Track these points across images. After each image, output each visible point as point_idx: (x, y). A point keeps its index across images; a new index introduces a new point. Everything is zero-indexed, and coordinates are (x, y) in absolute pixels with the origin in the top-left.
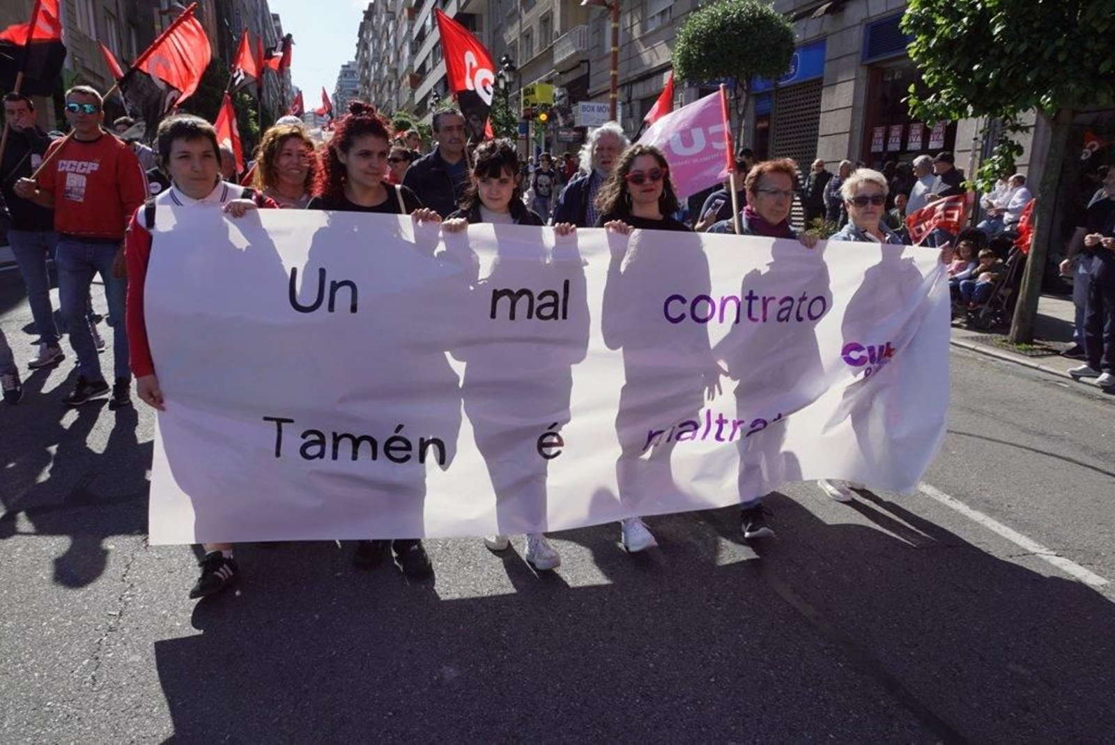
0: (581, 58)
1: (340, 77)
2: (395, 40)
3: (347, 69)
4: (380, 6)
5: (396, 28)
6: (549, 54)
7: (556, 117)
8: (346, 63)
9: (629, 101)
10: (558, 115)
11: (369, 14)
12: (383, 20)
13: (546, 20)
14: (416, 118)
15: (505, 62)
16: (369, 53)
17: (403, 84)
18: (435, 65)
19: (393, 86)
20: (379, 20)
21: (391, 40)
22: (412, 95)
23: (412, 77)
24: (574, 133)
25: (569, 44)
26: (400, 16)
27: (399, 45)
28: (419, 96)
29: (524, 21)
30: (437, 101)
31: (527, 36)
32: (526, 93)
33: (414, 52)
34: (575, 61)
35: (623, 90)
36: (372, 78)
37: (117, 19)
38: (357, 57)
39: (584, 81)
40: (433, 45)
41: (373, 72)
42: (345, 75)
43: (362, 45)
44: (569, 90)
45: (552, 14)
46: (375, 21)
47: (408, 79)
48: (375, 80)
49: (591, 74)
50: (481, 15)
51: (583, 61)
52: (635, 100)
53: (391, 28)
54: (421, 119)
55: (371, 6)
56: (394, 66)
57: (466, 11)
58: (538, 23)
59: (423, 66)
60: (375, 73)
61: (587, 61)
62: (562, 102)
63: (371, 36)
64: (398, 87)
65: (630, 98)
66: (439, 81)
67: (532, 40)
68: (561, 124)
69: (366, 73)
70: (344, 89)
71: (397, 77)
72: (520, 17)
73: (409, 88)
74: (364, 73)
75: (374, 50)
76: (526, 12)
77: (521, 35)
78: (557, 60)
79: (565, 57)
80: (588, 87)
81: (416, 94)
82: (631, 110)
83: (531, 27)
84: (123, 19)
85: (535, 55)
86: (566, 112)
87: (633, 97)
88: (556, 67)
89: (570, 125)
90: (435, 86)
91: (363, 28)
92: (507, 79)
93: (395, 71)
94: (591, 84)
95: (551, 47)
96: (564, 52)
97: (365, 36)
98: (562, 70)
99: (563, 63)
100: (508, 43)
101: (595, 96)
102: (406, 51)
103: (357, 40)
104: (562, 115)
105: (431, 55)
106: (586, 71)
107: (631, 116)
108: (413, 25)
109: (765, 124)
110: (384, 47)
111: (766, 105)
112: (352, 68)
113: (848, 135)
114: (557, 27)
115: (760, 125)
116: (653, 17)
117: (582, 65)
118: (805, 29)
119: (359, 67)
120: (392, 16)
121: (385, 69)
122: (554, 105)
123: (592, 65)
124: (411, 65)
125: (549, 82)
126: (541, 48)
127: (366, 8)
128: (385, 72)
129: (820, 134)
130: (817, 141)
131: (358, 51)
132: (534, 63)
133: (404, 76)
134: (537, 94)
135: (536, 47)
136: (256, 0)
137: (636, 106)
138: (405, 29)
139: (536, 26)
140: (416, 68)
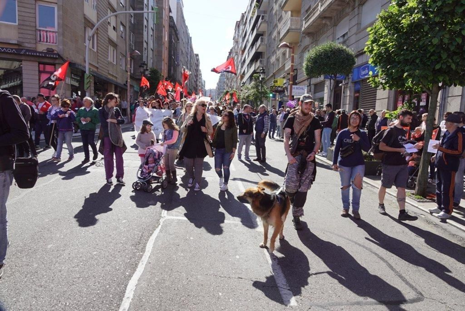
2: (237, 63)
4: (233, 50)
5: (238, 58)
6: (284, 66)
9: (310, 85)
10: (286, 90)
11: (230, 53)
13: (284, 54)
18: (248, 71)
25: (290, 62)
26: (239, 54)
29: (277, 54)
32: (274, 82)
33: (242, 67)
35: (308, 81)
45: (286, 51)
47: (240, 77)
49: (298, 74)
50: (264, 53)
51: (295, 69)
52: (312, 85)
53: (236, 58)
55: (231, 50)
57: (258, 51)
58: (281, 55)
59: (244, 71)
61: (297, 69)
65: (310, 84)
67: (279, 61)
72: (276, 53)
77: (276, 59)
78: (286, 69)
79: (288, 68)
80: (296, 80)
82: (310, 89)
83: (279, 57)
85: (280, 67)
88: (286, 72)
90: (247, 80)
92: (262, 77)
94: (298, 78)
95: (284, 64)
96: (288, 66)
98: (288, 73)
99: (288, 70)
100: (272, 63)
101: (299, 83)
102: (240, 67)
106: (296, 73)
107: (310, 91)
108: (242, 57)
109: (358, 94)
111: (358, 86)
113: (387, 99)
115: (356, 95)
117: (294, 71)
122: (284, 86)
123: (298, 71)
124: (241, 72)
125: (284, 78)
126: (282, 64)
127: (229, 51)
129: (377, 98)
130: (375, 102)
132: (279, 70)
133: (239, 76)
134: (278, 82)
135: (280, 64)
136: (188, 48)
137: (313, 87)
138: (240, 58)
139: (281, 56)
140: (242, 73)
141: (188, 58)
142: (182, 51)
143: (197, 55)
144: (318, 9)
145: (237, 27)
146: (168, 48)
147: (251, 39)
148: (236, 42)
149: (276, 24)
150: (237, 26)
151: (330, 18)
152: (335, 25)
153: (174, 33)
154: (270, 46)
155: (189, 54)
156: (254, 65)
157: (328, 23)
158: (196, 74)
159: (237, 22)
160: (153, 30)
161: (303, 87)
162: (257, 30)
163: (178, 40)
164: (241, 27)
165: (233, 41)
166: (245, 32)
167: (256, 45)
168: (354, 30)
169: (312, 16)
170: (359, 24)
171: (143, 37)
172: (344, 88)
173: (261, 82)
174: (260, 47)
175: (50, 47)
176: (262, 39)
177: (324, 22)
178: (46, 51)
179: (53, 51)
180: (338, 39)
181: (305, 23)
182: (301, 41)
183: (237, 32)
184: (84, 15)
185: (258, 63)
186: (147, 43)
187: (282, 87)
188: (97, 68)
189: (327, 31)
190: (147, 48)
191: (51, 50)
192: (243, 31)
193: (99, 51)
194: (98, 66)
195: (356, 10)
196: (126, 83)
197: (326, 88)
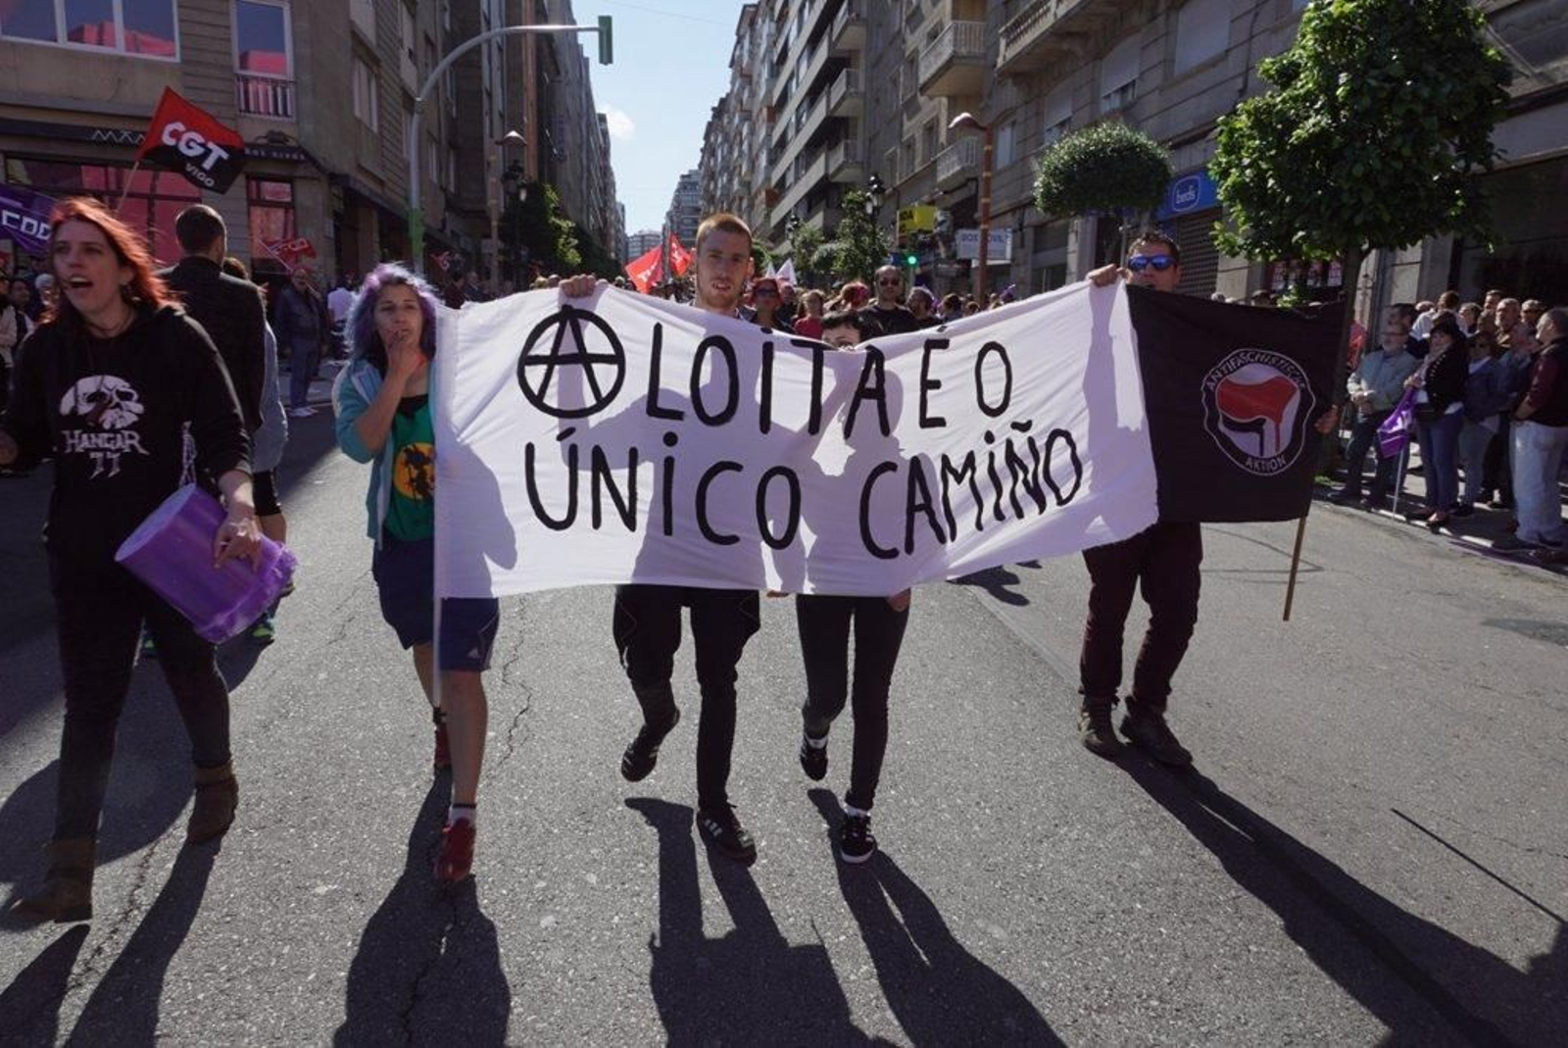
0: (968, 175)
1: (678, 190)
2: (750, 146)
3: (686, 180)
4: (733, 102)
5: (752, 132)
6: (931, 169)
7: (938, 247)
8: (686, 173)
9: (1021, 227)
10: (940, 244)
11: (719, 111)
12: (736, 120)
13: (931, 129)
14: (771, 245)
15: (873, 183)
16: (716, 160)
17: (757, 202)
18: (797, 179)
19: (745, 204)
20: (731, 121)
21: (745, 147)
22: (768, 216)
23: (769, 193)
24: (956, 266)
25: (955, 158)
26: (758, 116)
27: (754, 152)
28: (776, 216)
29: (905, 128)
30: (796, 226)
31: (909, 146)
32: (902, 217)
33: (773, 162)
34: (961, 179)
35: (1013, 215)
36: (719, 193)
37: (438, 142)
38: (700, 165)
39: (971, 203)
40: (796, 154)
41: (720, 185)
42: (685, 188)
43: (709, 151)
44: (953, 213)
45: (938, 121)
46: (726, 120)
47: (763, 194)
48: (722, 195)
49: (980, 195)
50: (855, 119)
51: (969, 180)
52: (1029, 226)
53: (745, 131)
54: (777, 246)
55: (723, 101)
56: (747, 179)
57: (836, 114)
58: (921, 131)
59: (783, 178)
60: (723, 187)
61: (975, 179)
62: (944, 228)
63: (720, 140)
64: (751, 206)
65: (1021, 225)
66: (801, 200)
67: (914, 151)
68: (943, 255)
69: (712, 186)
70: (683, 204)
71: (749, 193)
72: (901, 124)
73: (764, 206)
74: (708, 185)
75: (723, 158)
76: (910, 118)
78: (941, 177)
79: (949, 174)
80: (975, 211)
81: (773, 214)
82: (1022, 238)
83: (913, 137)
84: (444, 142)
85: (917, 170)
86: (948, 240)
87: (1026, 223)
88: (940, 186)
89: (952, 256)
90: (796, 206)
91: (710, 126)
92: (875, 203)
93: (747, 185)
94: (979, 206)
95: (935, 162)
96: (949, 169)
97: (712, 139)
98: (946, 189)
99: (946, 181)
100: (886, 155)
102: (763, 160)
103: (702, 144)
104: (944, 244)
105: (793, 167)
106: (973, 192)
107: (1022, 245)
108: (772, 129)
110: (736, 154)
112: (695, 179)
113: (1246, 271)
114: (943, 138)
116: (1050, 130)
117: (969, 184)
118: (1205, 150)
119: (703, 178)
120: (747, 116)
121: (736, 182)
122: (935, 231)
123: (981, 184)
124: (768, 179)
125: (932, 203)
126: (924, 161)
127: (716, 105)
128: (736, 185)
129: (1220, 268)
130: (1215, 277)
131: (703, 157)
132: (916, 179)
133: (758, 192)
134: (916, 219)
135: (918, 160)
136: (581, 99)
137: (1029, 234)
138: (762, 134)
139: (919, 135)
140: (774, 181)
141: (581, 130)
142: (568, 111)
143: (603, 118)
144: (1048, 9)
145: (745, 25)
146: (534, 103)
147: (808, 73)
148: (743, 74)
149: (899, 32)
150: (747, 21)
151: (1083, 36)
152: (1099, 56)
153: (546, 51)
154: (877, 101)
155: (585, 119)
156: (822, 159)
157: (1078, 50)
158: (602, 185)
159: (745, 7)
160: (500, 49)
161: (1001, 232)
162: (831, 46)
163: (558, 73)
164: (766, 28)
165: (730, 72)
166: (780, 47)
167: (829, 94)
168: (1155, 78)
169: (1029, 26)
170: (1169, 61)
171: (480, 78)
172: (1128, 239)
173: (872, 219)
174: (845, 104)
175: (277, 130)
176: (848, 75)
177: (1065, 46)
178: (264, 141)
179: (286, 138)
180: (1108, 97)
181: (1008, 45)
182: (990, 95)
183: (746, 43)
184: (351, 23)
185: (839, 156)
186: (490, 95)
187: (926, 232)
188: (382, 183)
189: (1074, 71)
190: (491, 109)
191: (281, 138)
192: (775, 43)
193: (385, 133)
194: (384, 179)
195: (1161, 20)
196: (444, 226)
197: (1072, 238)
